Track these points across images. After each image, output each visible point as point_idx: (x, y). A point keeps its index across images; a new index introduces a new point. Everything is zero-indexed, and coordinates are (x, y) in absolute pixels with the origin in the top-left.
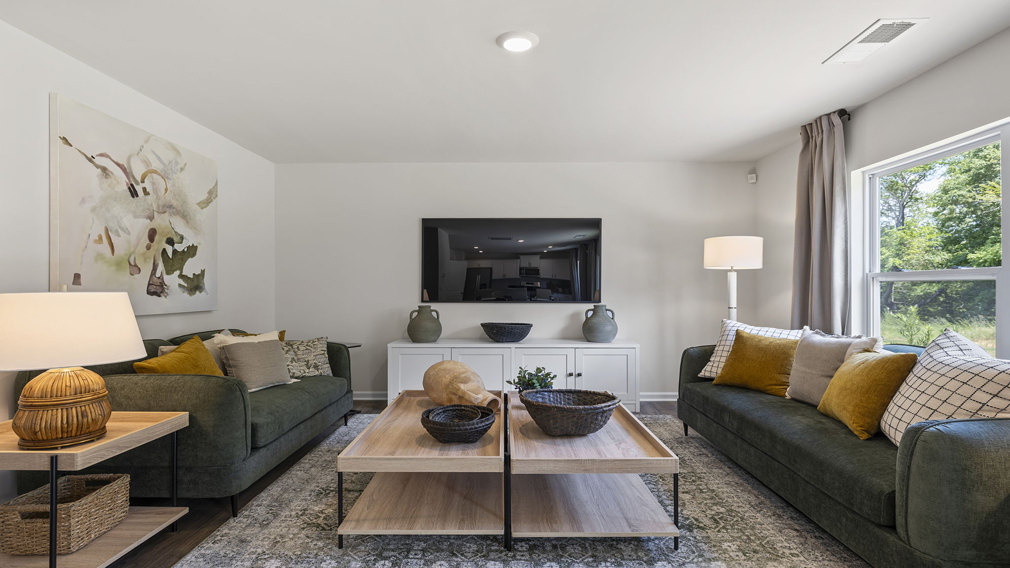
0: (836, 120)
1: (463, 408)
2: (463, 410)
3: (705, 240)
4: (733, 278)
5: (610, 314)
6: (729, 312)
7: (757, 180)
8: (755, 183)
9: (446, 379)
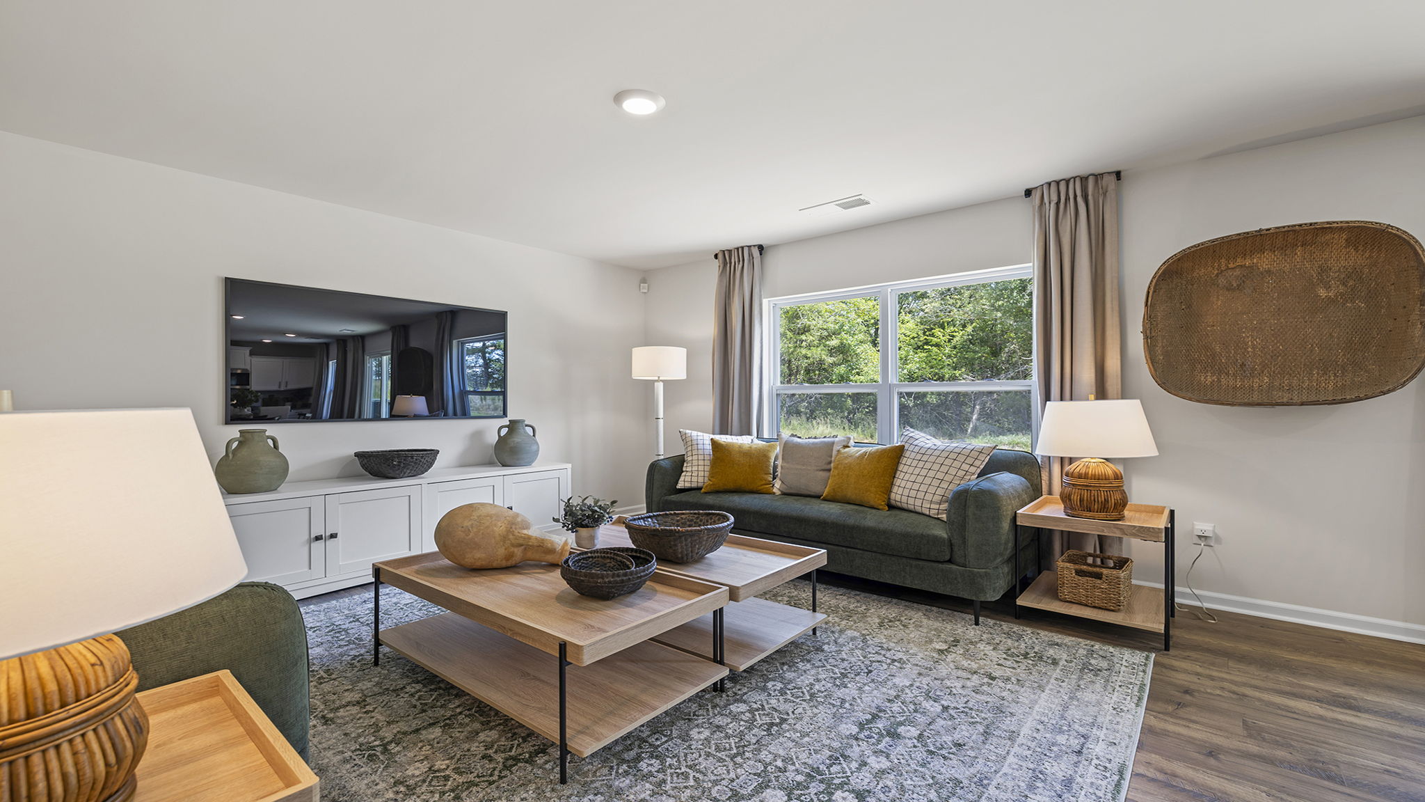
0: (756, 252)
1: (589, 555)
2: (589, 557)
3: (633, 349)
4: (660, 388)
5: (529, 431)
6: (657, 422)
7: (648, 291)
8: (645, 293)
9: (500, 528)
